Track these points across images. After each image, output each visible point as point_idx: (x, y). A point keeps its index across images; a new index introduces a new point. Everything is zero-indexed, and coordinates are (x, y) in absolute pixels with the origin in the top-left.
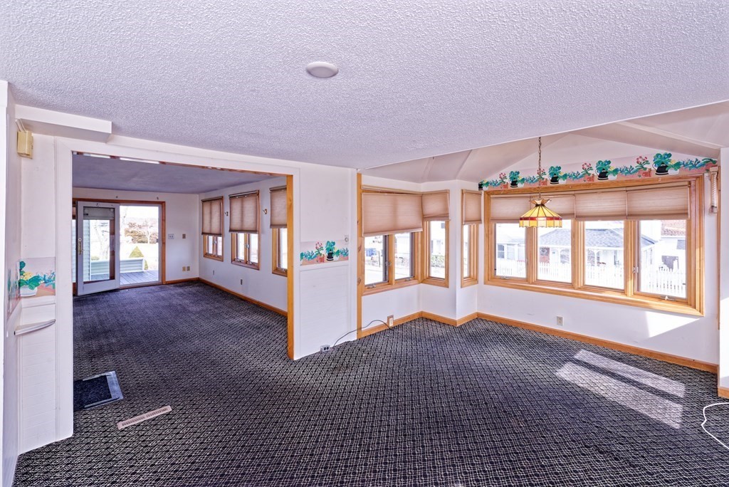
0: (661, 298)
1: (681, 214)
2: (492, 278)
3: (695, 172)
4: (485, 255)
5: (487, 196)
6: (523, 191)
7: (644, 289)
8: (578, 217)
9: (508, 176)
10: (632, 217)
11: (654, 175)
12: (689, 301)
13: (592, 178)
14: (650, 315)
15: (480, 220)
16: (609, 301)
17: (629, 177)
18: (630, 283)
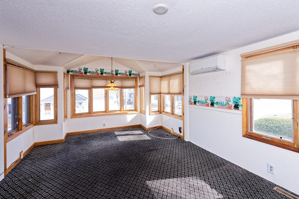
0: (130, 110)
2: (74, 115)
3: (136, 76)
4: (71, 105)
5: (72, 77)
7: (125, 109)
9: (83, 69)
12: (135, 110)
13: (113, 75)
14: (128, 116)
15: (68, 88)
16: (119, 114)
17: (123, 76)
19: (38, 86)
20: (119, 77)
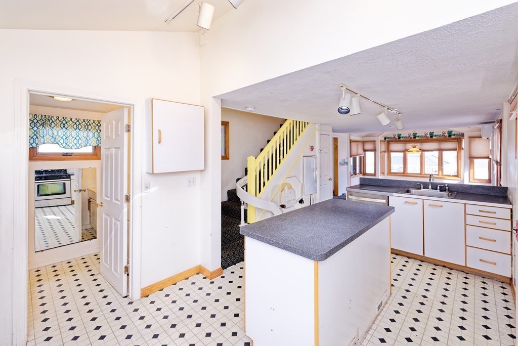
1: (454, 150)
3: (459, 137)
5: (388, 142)
6: (402, 141)
7: (444, 174)
8: (422, 150)
9: (397, 135)
10: (441, 150)
11: (447, 137)
13: (428, 138)
15: (385, 152)
17: (440, 138)
18: (440, 172)
19: (365, 151)
20: (435, 139)
